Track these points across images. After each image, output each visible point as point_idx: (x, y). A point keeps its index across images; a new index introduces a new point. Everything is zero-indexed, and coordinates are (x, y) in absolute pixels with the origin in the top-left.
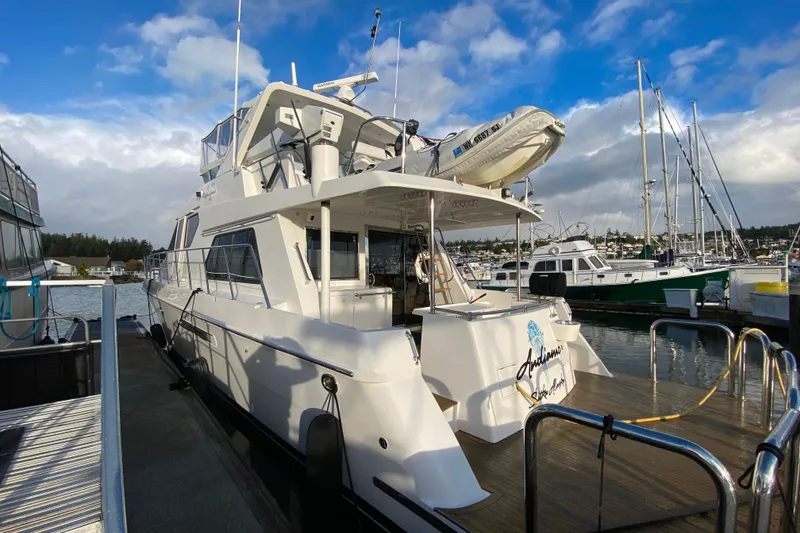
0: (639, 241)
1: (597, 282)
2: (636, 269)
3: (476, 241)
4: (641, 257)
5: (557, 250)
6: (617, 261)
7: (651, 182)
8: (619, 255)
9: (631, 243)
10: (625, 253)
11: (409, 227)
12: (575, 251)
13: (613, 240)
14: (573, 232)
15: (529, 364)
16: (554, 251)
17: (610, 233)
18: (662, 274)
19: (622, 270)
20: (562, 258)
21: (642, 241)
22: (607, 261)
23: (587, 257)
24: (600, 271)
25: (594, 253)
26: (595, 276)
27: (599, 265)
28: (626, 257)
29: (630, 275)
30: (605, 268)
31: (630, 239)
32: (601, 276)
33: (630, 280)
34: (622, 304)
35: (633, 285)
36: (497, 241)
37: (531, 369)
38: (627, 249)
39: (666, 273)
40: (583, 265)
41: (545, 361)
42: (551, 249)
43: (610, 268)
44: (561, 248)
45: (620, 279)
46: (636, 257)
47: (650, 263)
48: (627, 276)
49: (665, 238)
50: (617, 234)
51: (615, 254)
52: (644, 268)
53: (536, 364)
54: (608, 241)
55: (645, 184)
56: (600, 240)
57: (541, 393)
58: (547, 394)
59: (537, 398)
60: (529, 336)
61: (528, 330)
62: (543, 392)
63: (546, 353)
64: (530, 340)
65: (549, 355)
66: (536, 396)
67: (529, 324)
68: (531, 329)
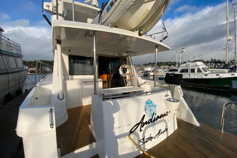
0: (223, 63)
1: (204, 77)
2: (221, 73)
3: (163, 62)
4: (223, 68)
5: (189, 65)
6: (214, 69)
7: (230, 40)
8: (215, 68)
9: (220, 63)
10: (217, 67)
11: (118, 55)
12: (196, 65)
13: (213, 62)
14: (197, 59)
15: (142, 123)
16: (188, 66)
17: (212, 60)
18: (232, 75)
19: (215, 73)
20: (191, 68)
21: (224, 63)
22: (209, 70)
23: (201, 68)
24: (206, 73)
25: (204, 66)
26: (204, 75)
27: (206, 71)
28: (217, 68)
29: (218, 75)
30: (208, 72)
31: (219, 62)
32: (206, 75)
33: (218, 77)
34: (213, 86)
35: (219, 78)
36: (170, 62)
37: (142, 126)
38: (218, 65)
39: (234, 75)
40: (199, 71)
41: (154, 121)
42: (187, 65)
43: (210, 72)
44: (191, 64)
45: (214, 76)
46: (221, 68)
47: (226, 70)
48: (217, 75)
49: (233, 62)
50: (215, 60)
51: (213, 67)
52: (224, 72)
53: (146, 123)
54: (211, 62)
55: (227, 40)
56: (208, 62)
57: (148, 138)
58: (152, 138)
59: (144, 142)
60: (145, 108)
61: (145, 105)
62: (150, 137)
63: (156, 117)
64: (145, 110)
65: (158, 117)
66: (143, 141)
67: (147, 102)
68: (147, 104)
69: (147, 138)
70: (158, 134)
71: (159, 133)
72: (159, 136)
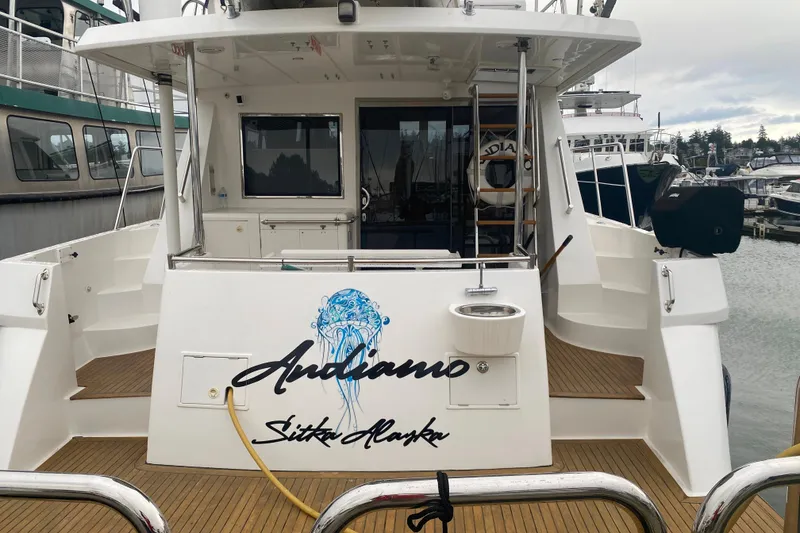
37: (290, 378)
41: (357, 374)
53: (312, 372)
57: (309, 428)
58: (333, 436)
59: (288, 433)
60: (321, 318)
61: (325, 306)
62: (318, 429)
63: (372, 363)
64: (319, 325)
65: (386, 368)
66: (285, 429)
67: (338, 295)
68: (337, 307)
69: (304, 426)
70: (369, 431)
71: (379, 433)
72: (371, 442)
